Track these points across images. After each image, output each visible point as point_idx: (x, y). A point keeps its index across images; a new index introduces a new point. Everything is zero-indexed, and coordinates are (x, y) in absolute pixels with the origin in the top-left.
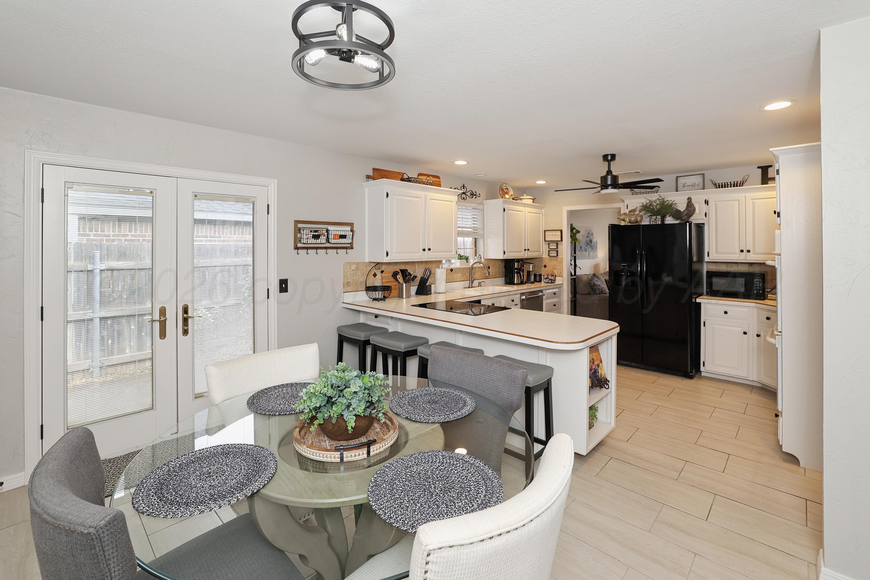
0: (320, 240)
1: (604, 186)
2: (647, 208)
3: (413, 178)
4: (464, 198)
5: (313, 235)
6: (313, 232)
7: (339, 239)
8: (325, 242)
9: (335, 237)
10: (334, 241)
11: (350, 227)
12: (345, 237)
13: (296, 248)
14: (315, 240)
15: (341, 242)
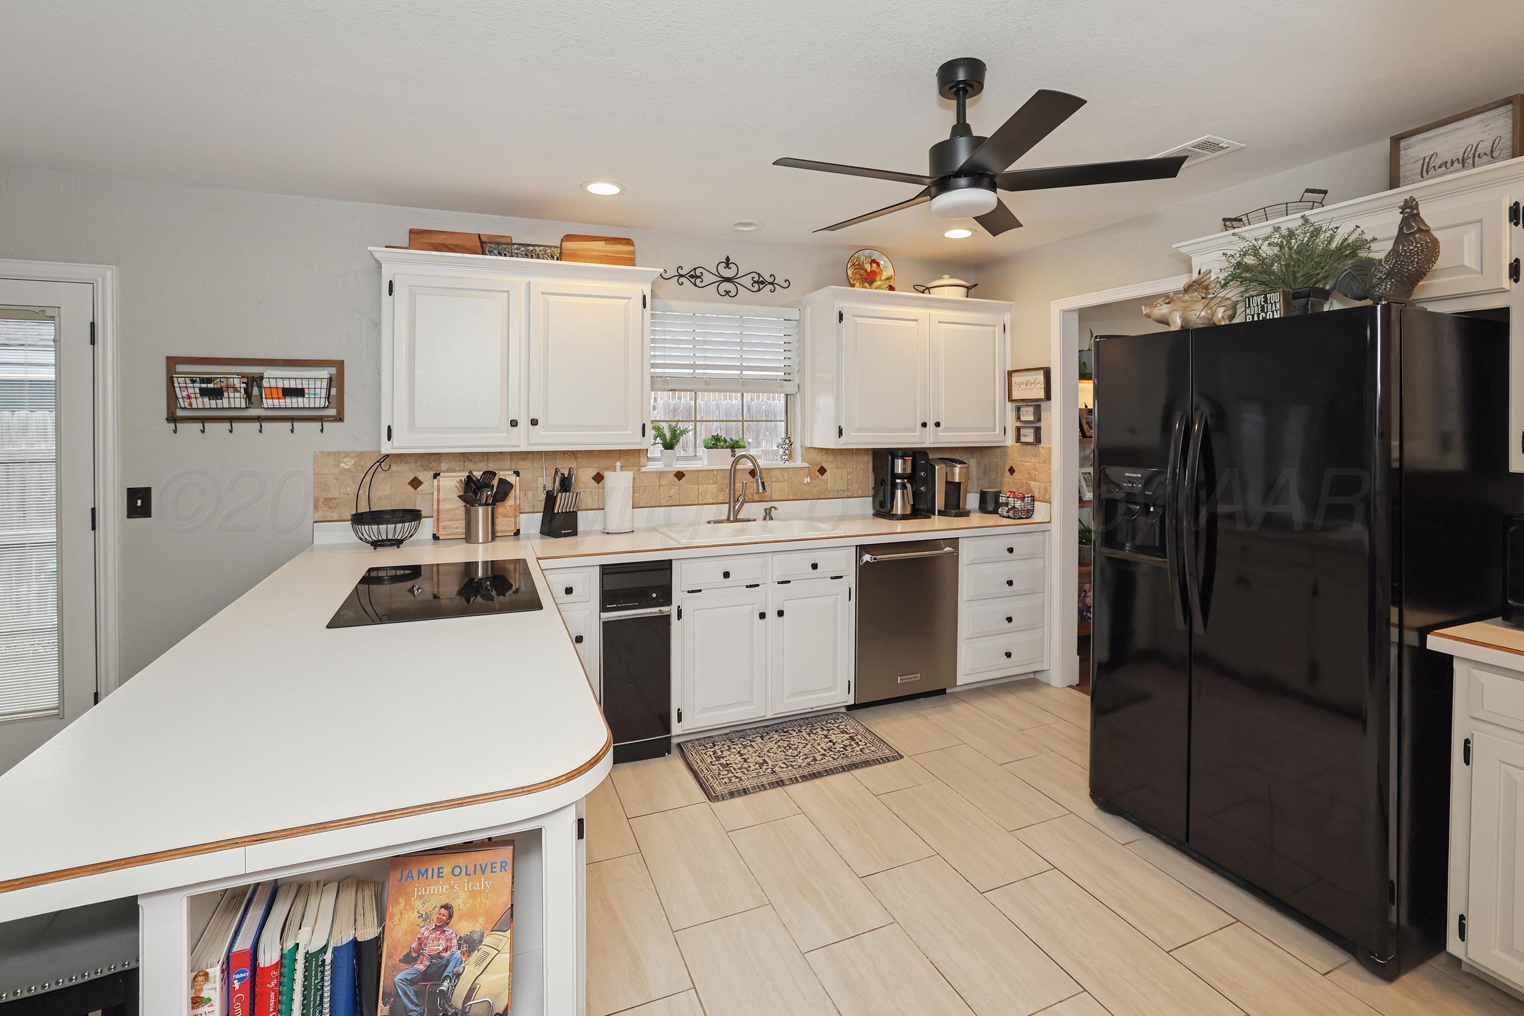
0: (225, 401)
3: (539, 246)
4: (727, 293)
5: (201, 389)
6: (200, 383)
7: (285, 398)
8: (243, 406)
9: (277, 395)
10: (276, 401)
11: (333, 370)
12: (299, 392)
13: (172, 418)
14: (213, 399)
15: (293, 404)
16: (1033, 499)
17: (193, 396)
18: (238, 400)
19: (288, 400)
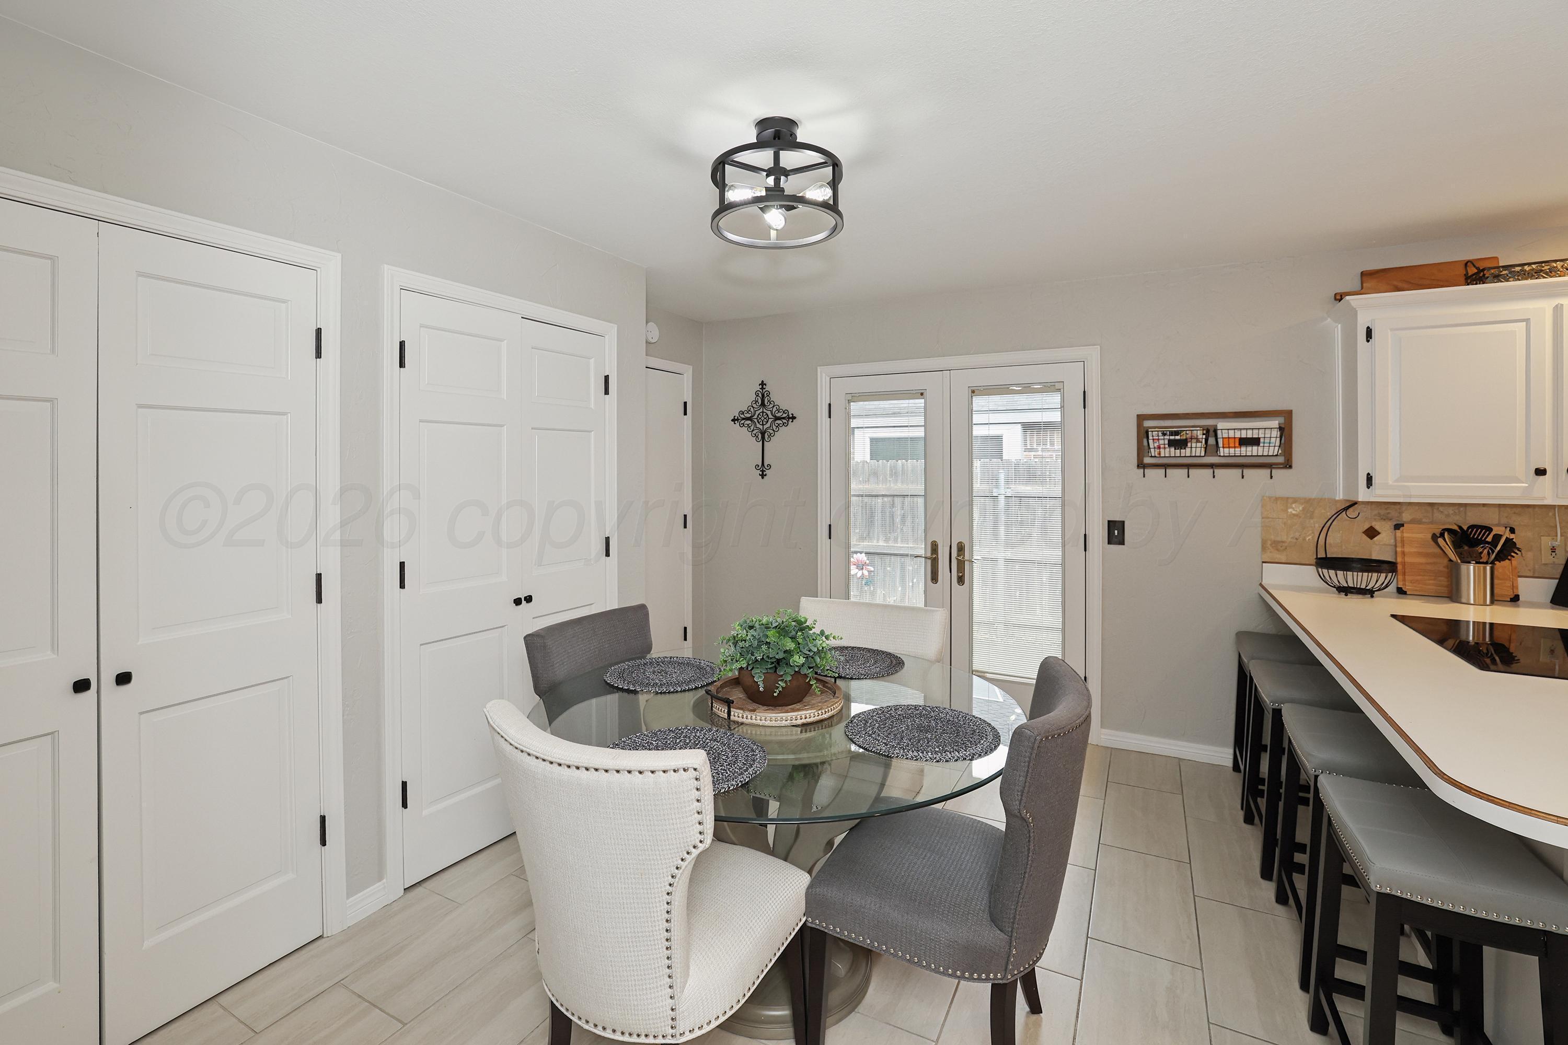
0: (1188, 450)
5: (1169, 440)
6: (1170, 436)
7: (1241, 447)
8: (1203, 454)
9: (1233, 444)
10: (1232, 450)
11: (1282, 420)
12: (1255, 442)
13: (1141, 465)
14: (1178, 449)
15: (1247, 452)
17: (1162, 446)
18: (1198, 450)
19: (1243, 449)
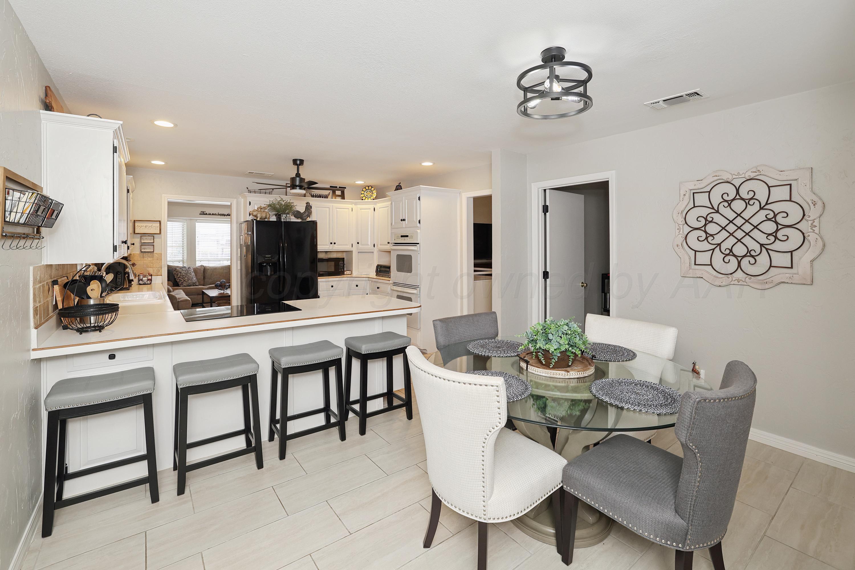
1: (293, 186)
2: (272, 207)
16: (151, 275)
